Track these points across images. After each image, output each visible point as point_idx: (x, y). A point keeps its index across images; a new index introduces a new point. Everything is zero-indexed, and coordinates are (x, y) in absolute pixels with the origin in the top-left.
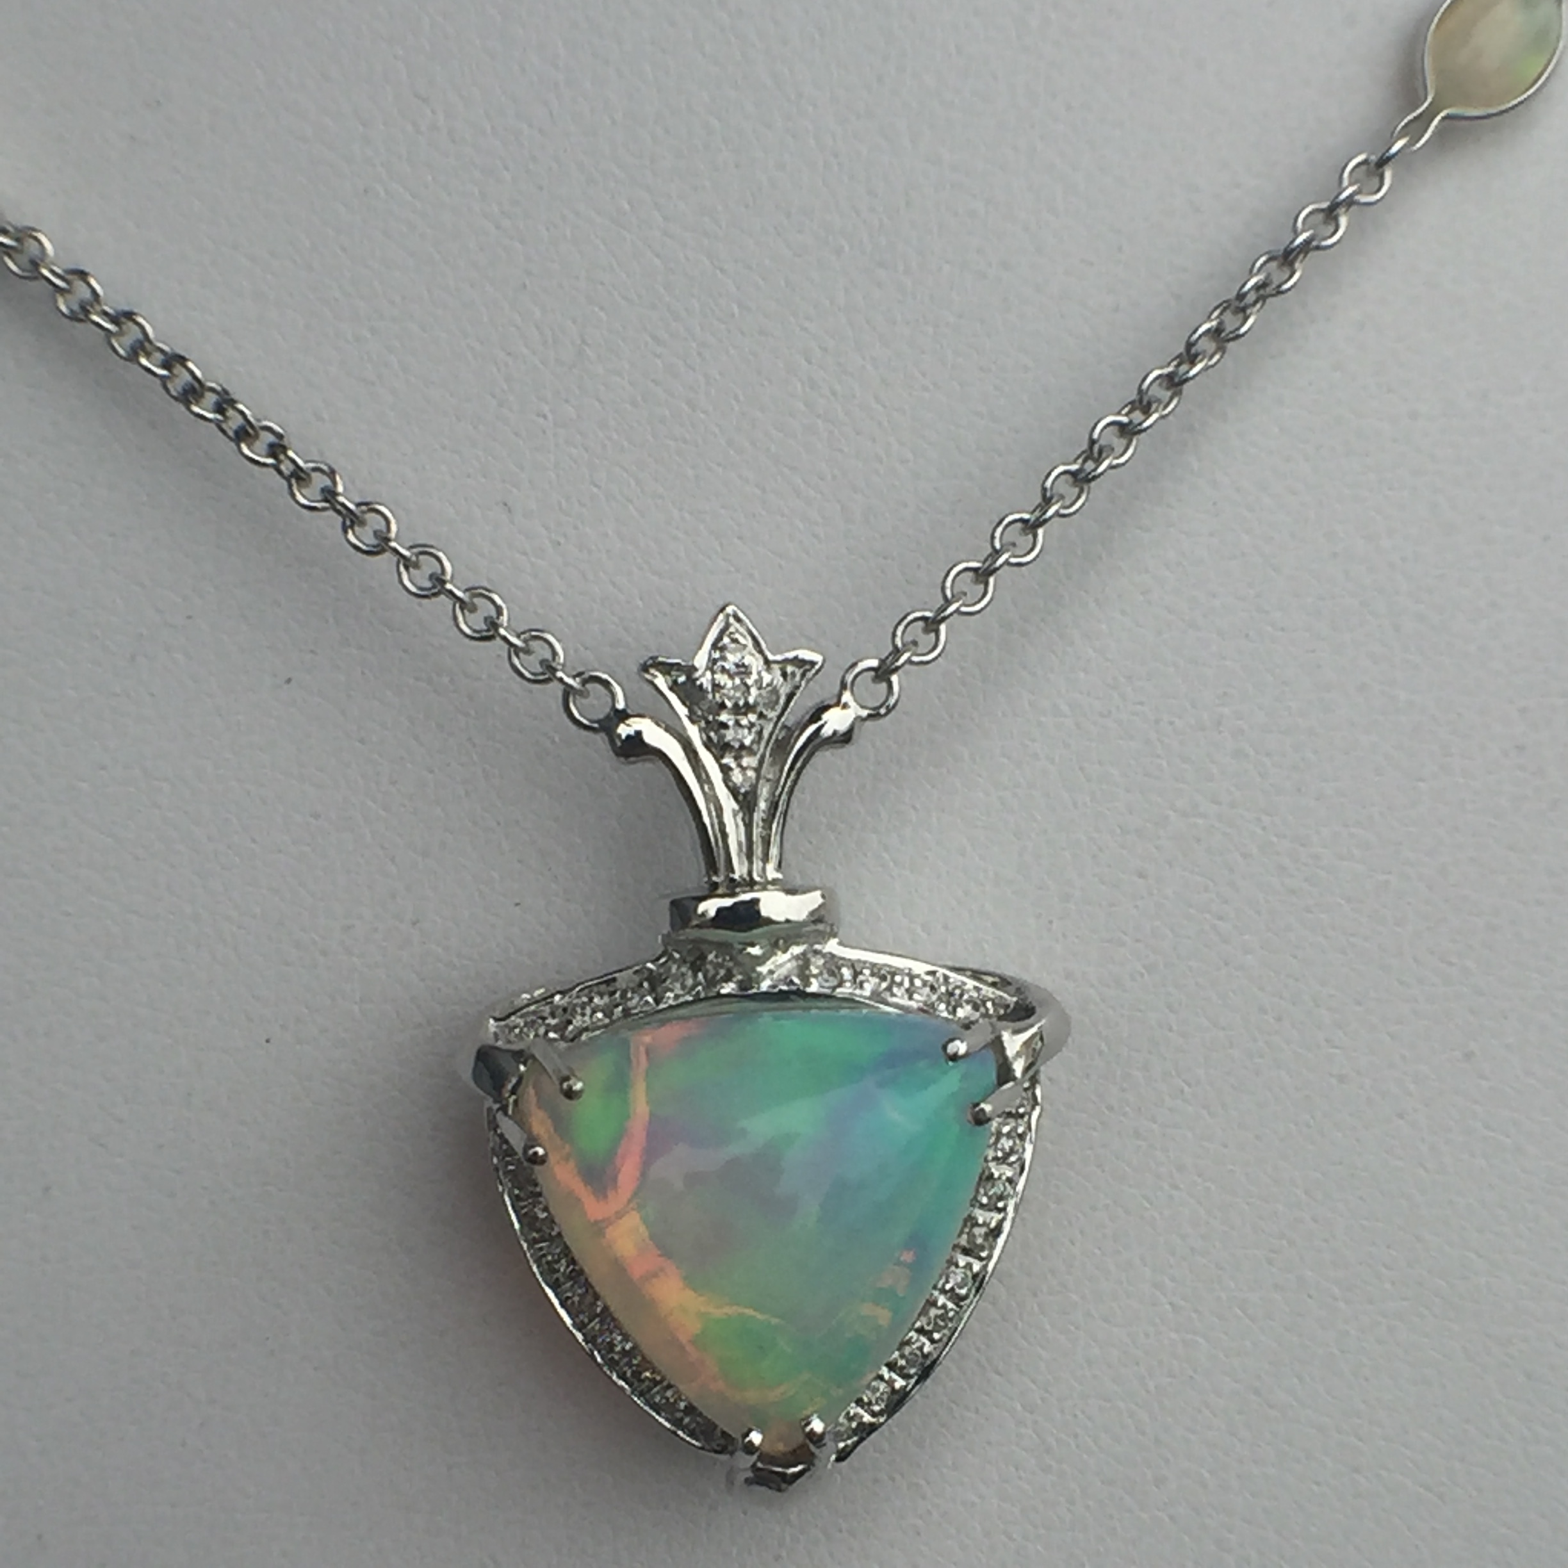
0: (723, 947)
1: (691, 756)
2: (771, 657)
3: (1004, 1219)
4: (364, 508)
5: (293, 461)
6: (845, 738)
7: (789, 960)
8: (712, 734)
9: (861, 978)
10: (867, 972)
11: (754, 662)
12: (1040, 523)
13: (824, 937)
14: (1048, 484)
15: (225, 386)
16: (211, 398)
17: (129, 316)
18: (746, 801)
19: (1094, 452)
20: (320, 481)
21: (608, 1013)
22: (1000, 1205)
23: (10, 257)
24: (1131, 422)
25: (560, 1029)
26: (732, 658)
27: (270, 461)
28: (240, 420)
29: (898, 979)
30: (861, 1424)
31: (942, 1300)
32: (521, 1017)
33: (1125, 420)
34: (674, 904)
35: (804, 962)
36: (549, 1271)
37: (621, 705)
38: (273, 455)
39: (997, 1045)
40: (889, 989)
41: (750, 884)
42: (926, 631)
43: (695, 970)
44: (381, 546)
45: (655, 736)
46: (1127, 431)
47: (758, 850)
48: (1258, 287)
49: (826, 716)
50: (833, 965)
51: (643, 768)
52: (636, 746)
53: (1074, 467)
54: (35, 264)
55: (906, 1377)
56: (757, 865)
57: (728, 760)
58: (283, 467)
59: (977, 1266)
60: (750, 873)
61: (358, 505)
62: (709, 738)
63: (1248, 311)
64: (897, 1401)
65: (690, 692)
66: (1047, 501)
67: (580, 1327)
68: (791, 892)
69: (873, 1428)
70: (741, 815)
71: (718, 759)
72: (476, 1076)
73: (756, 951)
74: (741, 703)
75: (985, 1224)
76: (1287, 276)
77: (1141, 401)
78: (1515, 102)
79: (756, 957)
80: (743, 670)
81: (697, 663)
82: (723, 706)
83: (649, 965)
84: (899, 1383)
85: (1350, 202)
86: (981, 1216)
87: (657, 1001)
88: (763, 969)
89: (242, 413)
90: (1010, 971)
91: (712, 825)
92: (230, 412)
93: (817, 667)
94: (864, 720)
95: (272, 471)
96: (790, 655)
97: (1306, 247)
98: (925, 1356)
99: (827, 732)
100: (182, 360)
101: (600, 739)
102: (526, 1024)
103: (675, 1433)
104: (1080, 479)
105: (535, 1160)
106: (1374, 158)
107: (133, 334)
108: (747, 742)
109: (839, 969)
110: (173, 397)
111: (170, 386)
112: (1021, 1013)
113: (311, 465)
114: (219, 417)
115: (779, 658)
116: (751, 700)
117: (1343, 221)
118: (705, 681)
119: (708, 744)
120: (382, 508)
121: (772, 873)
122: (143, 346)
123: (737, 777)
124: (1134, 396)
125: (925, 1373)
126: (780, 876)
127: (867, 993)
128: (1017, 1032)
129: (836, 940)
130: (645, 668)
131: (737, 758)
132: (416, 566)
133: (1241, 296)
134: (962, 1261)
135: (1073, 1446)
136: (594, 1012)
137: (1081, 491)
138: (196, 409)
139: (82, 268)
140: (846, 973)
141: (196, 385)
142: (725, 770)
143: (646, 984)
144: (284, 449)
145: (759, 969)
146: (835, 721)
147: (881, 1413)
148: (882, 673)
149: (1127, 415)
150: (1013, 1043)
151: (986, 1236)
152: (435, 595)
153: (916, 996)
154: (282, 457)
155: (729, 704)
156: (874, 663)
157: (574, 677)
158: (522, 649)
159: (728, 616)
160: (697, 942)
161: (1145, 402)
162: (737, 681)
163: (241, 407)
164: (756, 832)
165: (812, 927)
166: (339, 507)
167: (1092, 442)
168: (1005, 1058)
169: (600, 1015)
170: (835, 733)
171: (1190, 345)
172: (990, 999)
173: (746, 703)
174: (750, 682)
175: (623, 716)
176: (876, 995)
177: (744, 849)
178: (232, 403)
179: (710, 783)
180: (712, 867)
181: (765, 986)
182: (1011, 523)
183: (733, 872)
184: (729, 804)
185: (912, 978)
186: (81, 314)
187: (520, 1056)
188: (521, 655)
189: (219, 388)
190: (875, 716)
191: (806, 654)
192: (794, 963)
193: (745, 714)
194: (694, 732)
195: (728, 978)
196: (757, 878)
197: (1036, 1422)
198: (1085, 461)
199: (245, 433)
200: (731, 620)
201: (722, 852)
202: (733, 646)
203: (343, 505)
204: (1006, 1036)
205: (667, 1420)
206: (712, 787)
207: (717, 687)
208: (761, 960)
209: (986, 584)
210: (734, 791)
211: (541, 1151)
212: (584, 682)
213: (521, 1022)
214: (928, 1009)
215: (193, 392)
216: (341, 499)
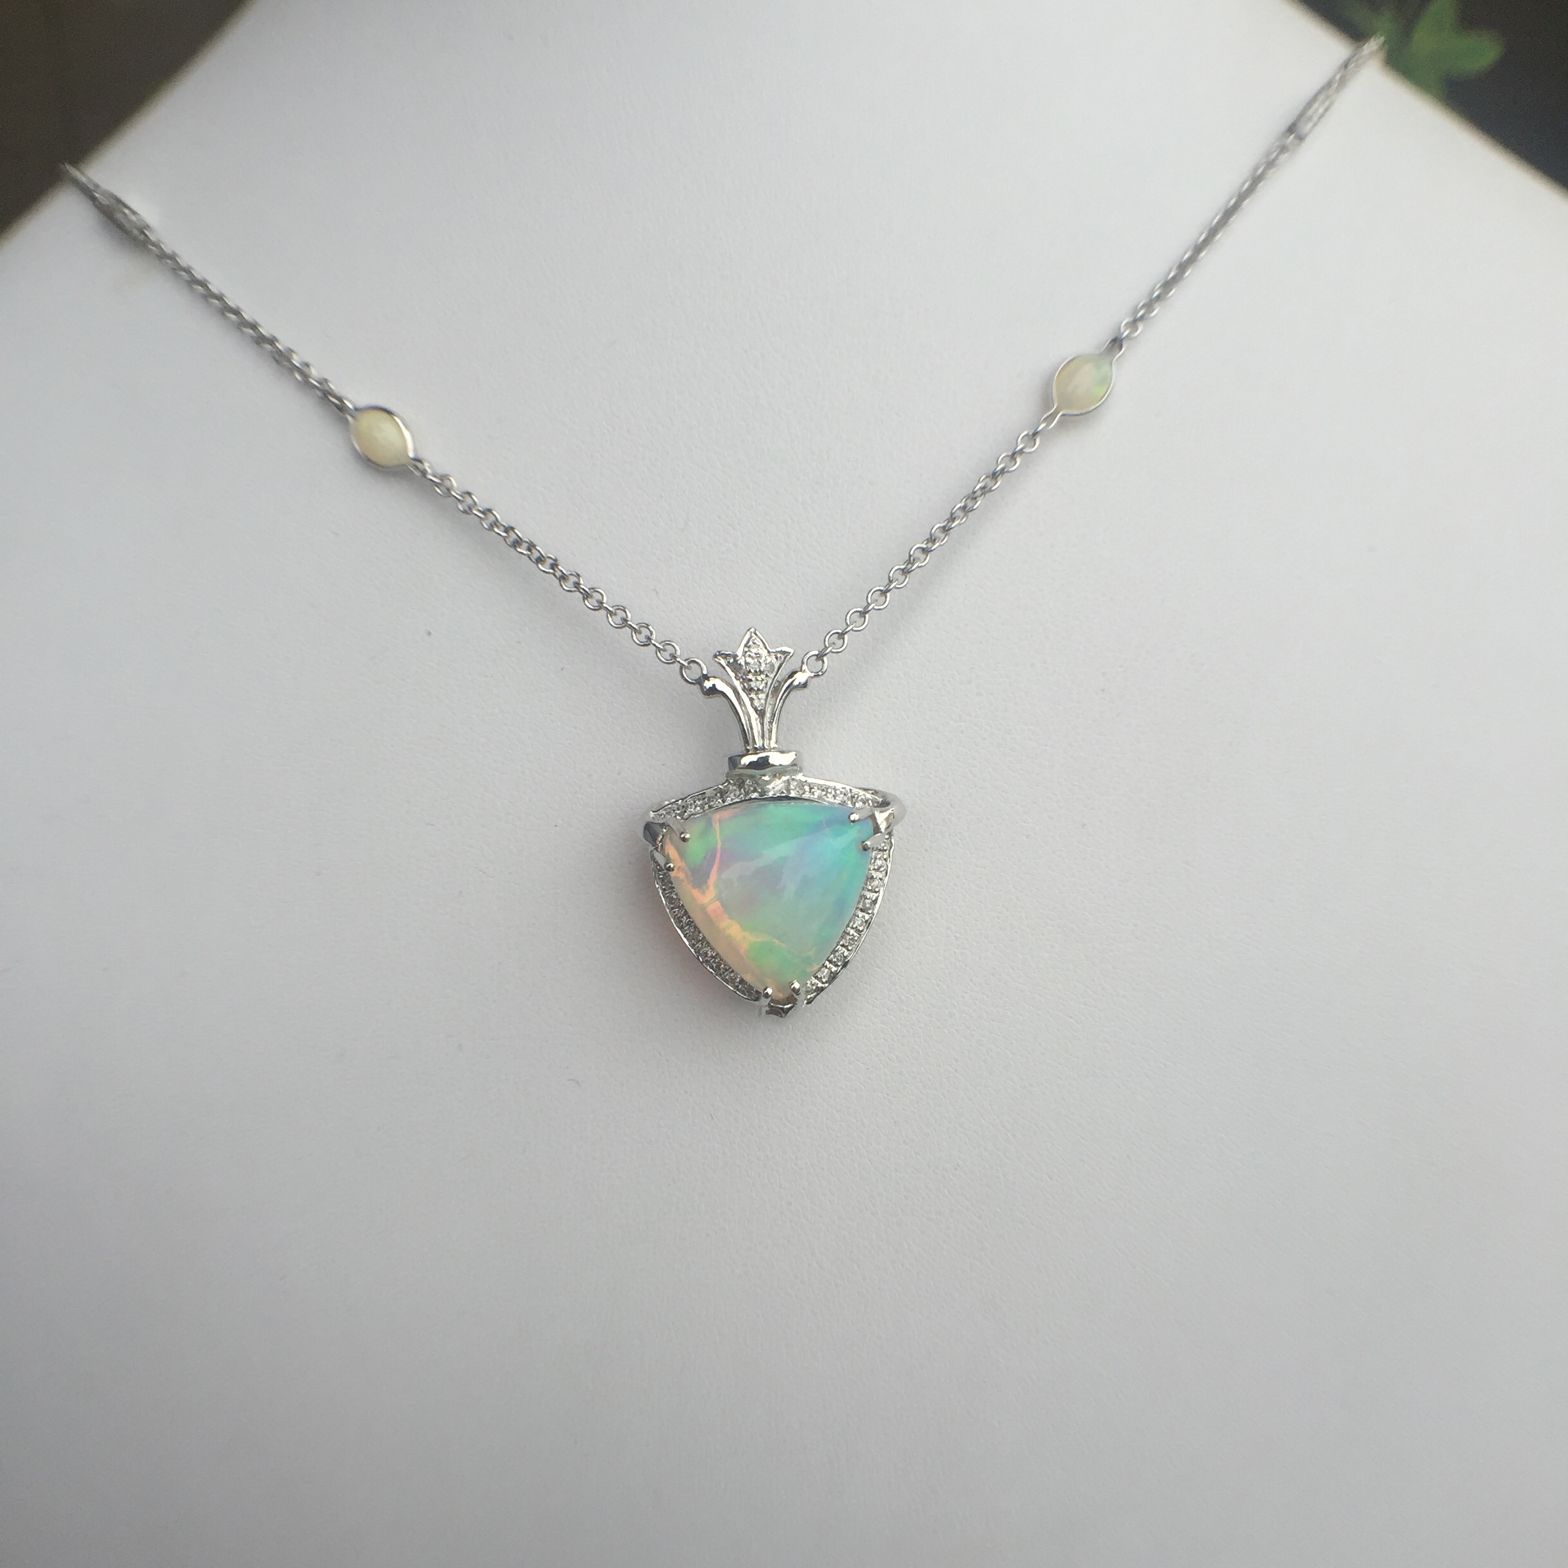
0: (752, 777)
1: (737, 694)
2: (771, 650)
3: (878, 896)
4: (592, 590)
5: (562, 571)
7: (782, 783)
8: (745, 684)
9: (813, 790)
10: (816, 788)
11: (764, 652)
12: (888, 591)
13: (796, 772)
14: (891, 575)
15: (531, 540)
16: (525, 545)
17: (490, 511)
18: (761, 714)
19: (910, 561)
20: (573, 579)
21: (702, 807)
22: (877, 890)
23: (438, 488)
24: (927, 547)
25: (681, 815)
26: (754, 650)
27: (551, 571)
28: (538, 554)
29: (829, 790)
30: (817, 987)
31: (852, 932)
32: (665, 810)
33: (925, 546)
34: (730, 759)
35: (788, 783)
36: (679, 920)
37: (705, 673)
38: (553, 568)
39: (873, 817)
40: (826, 795)
41: (763, 749)
42: (839, 638)
43: (740, 788)
44: (600, 606)
45: (721, 686)
46: (925, 551)
48: (983, 488)
49: (795, 676)
50: (801, 784)
51: (716, 700)
52: (713, 690)
53: (903, 567)
54: (448, 490)
55: (837, 966)
56: (767, 741)
57: (753, 695)
58: (557, 574)
59: (867, 917)
60: (764, 745)
61: (589, 589)
62: (744, 686)
63: (977, 499)
64: (833, 977)
65: (736, 666)
66: (891, 582)
67: (693, 946)
68: (782, 752)
69: (822, 989)
70: (759, 720)
71: (748, 695)
72: (645, 835)
73: (766, 778)
74: (758, 670)
76: (994, 483)
77: (931, 538)
78: (1094, 407)
79: (767, 781)
80: (758, 655)
81: (737, 653)
82: (750, 672)
83: (720, 786)
84: (834, 969)
85: (1021, 451)
86: (869, 895)
87: (724, 802)
88: (770, 787)
89: (539, 551)
90: (879, 788)
91: (746, 725)
92: (534, 551)
93: (791, 655)
95: (552, 576)
96: (779, 649)
97: (1002, 471)
98: (845, 957)
99: (796, 683)
101: (696, 688)
102: (666, 813)
103: (736, 992)
104: (905, 572)
105: (669, 869)
106: (1031, 433)
107: (491, 518)
108: (761, 688)
109: (803, 786)
110: (508, 545)
111: (507, 540)
112: (884, 804)
113: (569, 573)
114: (529, 553)
115: (774, 651)
116: (762, 669)
117: (1019, 460)
118: (742, 661)
119: (744, 689)
120: (598, 590)
121: (773, 744)
122: (496, 523)
123: (756, 703)
124: (928, 536)
125: (845, 965)
126: (777, 746)
127: (816, 797)
128: (881, 812)
129: (802, 774)
130: (715, 656)
131: (757, 695)
132: (615, 614)
133: (974, 493)
135: (913, 1000)
136: (696, 807)
137: (906, 577)
138: (519, 550)
139: (469, 491)
140: (807, 788)
141: (519, 539)
142: (752, 700)
143: (718, 795)
144: (557, 565)
145: (768, 787)
146: (800, 678)
147: (826, 982)
149: (926, 544)
150: (881, 817)
151: (871, 904)
152: (624, 627)
153: (837, 798)
154: (556, 569)
155: (752, 671)
156: (817, 653)
157: (685, 661)
158: (662, 649)
159: (751, 632)
160: (740, 775)
161: (933, 538)
162: (756, 660)
163: (538, 548)
164: (766, 727)
165: (791, 768)
166: (582, 591)
167: (910, 556)
168: (877, 823)
169: (698, 808)
170: (800, 683)
171: (952, 514)
172: (870, 799)
173: (760, 671)
174: (761, 661)
175: (706, 678)
177: (760, 734)
178: (534, 546)
179: (745, 705)
180: (746, 742)
181: (771, 794)
182: (875, 591)
183: (756, 744)
184: (754, 716)
185: (835, 789)
186: (468, 511)
187: (663, 825)
188: (661, 652)
189: (528, 541)
190: (817, 676)
191: (785, 649)
192: (783, 784)
193: (760, 675)
194: (737, 684)
195: (755, 791)
196: (766, 747)
197: (896, 989)
198: (907, 565)
199: (540, 560)
200: (753, 634)
201: (751, 736)
202: (754, 645)
203: (583, 589)
204: (877, 814)
205: (731, 986)
206: (746, 708)
207: (747, 664)
208: (768, 783)
209: (865, 617)
210: (756, 710)
211: (672, 866)
212: (689, 663)
213: (664, 812)
214: (843, 803)
215: (517, 543)
216: (582, 586)
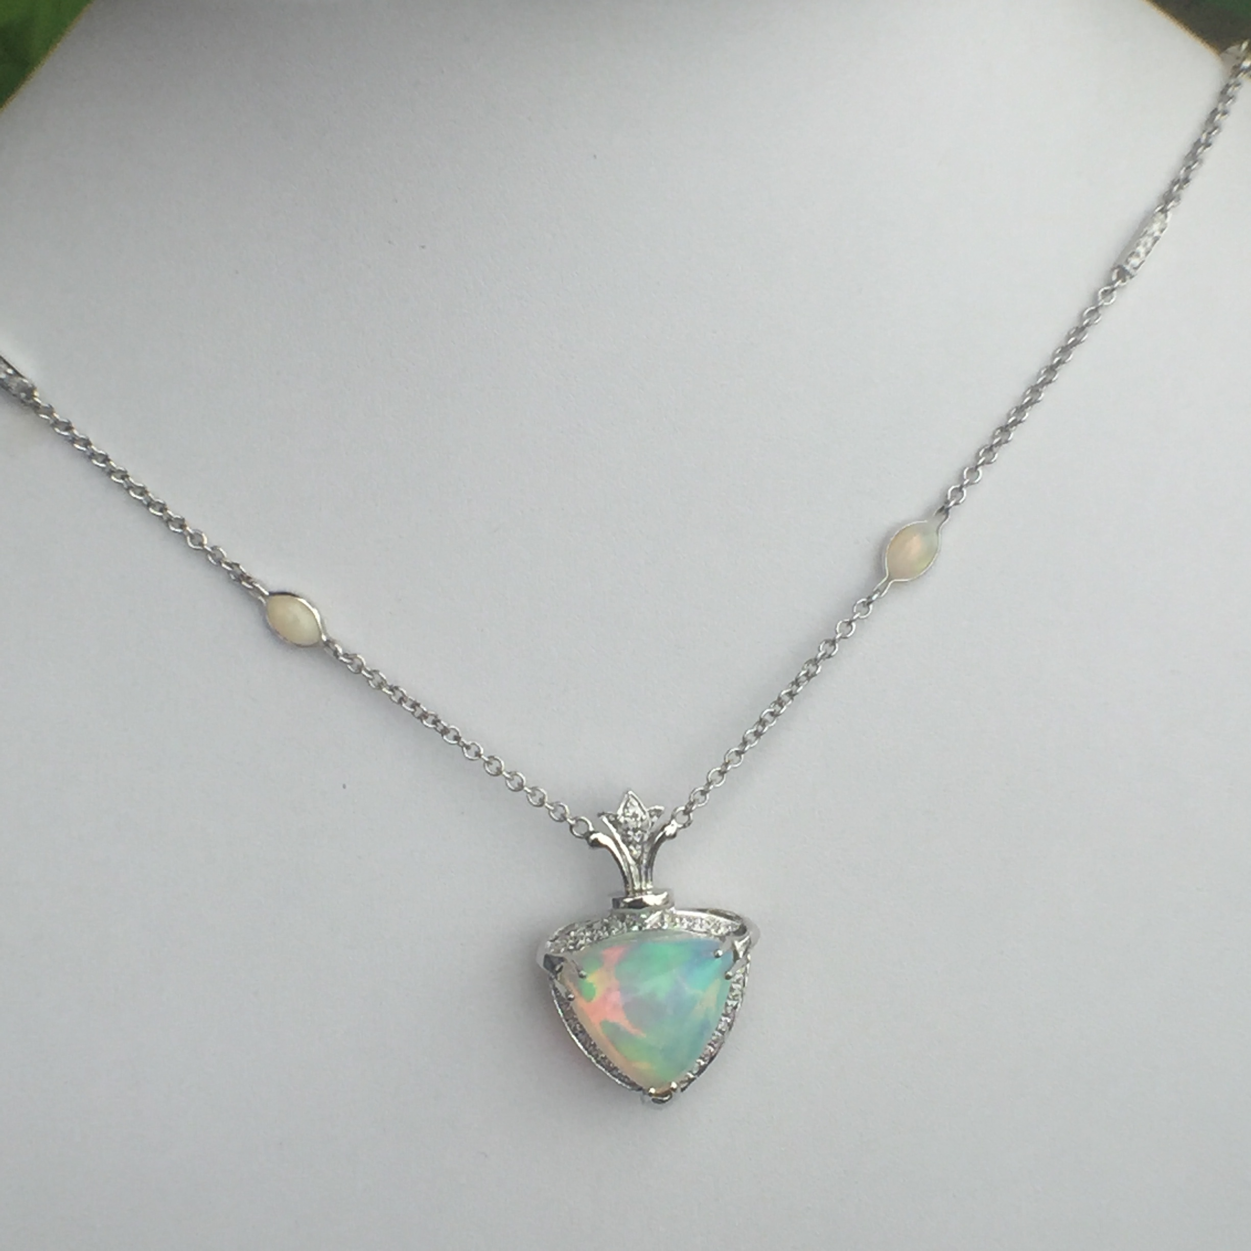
0: (632, 914)
1: (617, 846)
2: (645, 810)
3: (738, 1003)
5: (464, 743)
6: (674, 836)
7: (656, 917)
8: (625, 838)
9: (683, 922)
10: (685, 919)
11: (638, 811)
13: (669, 908)
14: (745, 737)
15: (436, 715)
17: (397, 688)
18: (638, 861)
19: (762, 723)
22: (737, 998)
23: (350, 666)
25: (574, 945)
26: (631, 811)
27: (455, 742)
28: (443, 727)
29: (696, 921)
30: (690, 1079)
31: (717, 1033)
34: (614, 900)
35: (662, 917)
37: (591, 829)
38: (456, 740)
39: (733, 946)
40: (693, 925)
41: (641, 891)
42: (702, 795)
43: (622, 921)
44: (499, 772)
45: (603, 839)
46: (774, 715)
47: (644, 878)
48: (823, 655)
49: (666, 829)
50: (673, 917)
51: (599, 850)
52: (596, 844)
54: (360, 669)
55: (704, 1060)
56: (644, 882)
57: (631, 847)
59: (729, 1020)
60: (641, 886)
61: (489, 757)
62: (624, 840)
63: (818, 665)
64: (702, 1069)
65: (616, 823)
68: (656, 894)
69: (693, 1079)
70: (636, 866)
71: (628, 846)
72: (545, 966)
74: (635, 827)
75: (732, 1005)
77: (779, 702)
79: (644, 917)
80: (635, 816)
81: (618, 813)
82: (629, 828)
83: (606, 921)
84: (703, 1063)
85: (857, 619)
87: (609, 934)
89: (443, 724)
90: (737, 912)
91: (626, 870)
92: (438, 724)
93: (662, 812)
94: (680, 828)
95: (455, 746)
96: (652, 808)
97: (840, 639)
99: (667, 834)
100: (418, 705)
101: (585, 841)
102: (561, 943)
103: (622, 1085)
104: (757, 734)
106: (865, 601)
107: (399, 695)
108: (638, 841)
109: (675, 919)
110: (415, 718)
111: (414, 714)
112: (742, 931)
113: (471, 745)
114: (434, 726)
115: (648, 809)
116: (639, 826)
118: (622, 820)
120: (498, 759)
121: (649, 886)
123: (635, 852)
125: (712, 1059)
126: (651, 888)
127: (685, 928)
128: (740, 941)
129: (673, 908)
130: (600, 815)
131: (635, 846)
133: (816, 659)
134: (723, 1019)
137: (759, 740)
138: (425, 723)
140: (677, 920)
141: (425, 714)
143: (605, 928)
144: (460, 737)
145: (646, 921)
146: (669, 830)
148: (686, 812)
149: (774, 708)
150: (739, 945)
152: (520, 790)
153: (703, 927)
155: (631, 828)
156: (683, 809)
157: (573, 820)
158: (553, 810)
159: (629, 795)
160: (623, 912)
162: (634, 819)
163: (442, 722)
164: (643, 872)
165: (664, 905)
166: (482, 759)
167: (761, 720)
168: (736, 952)
169: (588, 940)
170: (670, 834)
172: (730, 925)
173: (637, 827)
174: (638, 819)
175: (592, 833)
176: (689, 928)
177: (639, 879)
179: (624, 854)
180: (626, 882)
181: (648, 927)
183: (635, 888)
184: (631, 861)
185: (702, 919)
187: (561, 959)
188: (553, 812)
189: (433, 716)
190: (684, 826)
191: (657, 807)
192: (658, 918)
193: (637, 831)
194: (618, 837)
195: (634, 924)
196: (644, 888)
200: (630, 797)
201: (630, 880)
202: (631, 806)
204: (736, 943)
205: (618, 1080)
206: (625, 857)
207: (626, 822)
210: (634, 859)
211: (572, 996)
212: (577, 821)
214: (707, 932)
215: (423, 717)
216: (482, 756)
